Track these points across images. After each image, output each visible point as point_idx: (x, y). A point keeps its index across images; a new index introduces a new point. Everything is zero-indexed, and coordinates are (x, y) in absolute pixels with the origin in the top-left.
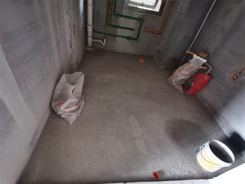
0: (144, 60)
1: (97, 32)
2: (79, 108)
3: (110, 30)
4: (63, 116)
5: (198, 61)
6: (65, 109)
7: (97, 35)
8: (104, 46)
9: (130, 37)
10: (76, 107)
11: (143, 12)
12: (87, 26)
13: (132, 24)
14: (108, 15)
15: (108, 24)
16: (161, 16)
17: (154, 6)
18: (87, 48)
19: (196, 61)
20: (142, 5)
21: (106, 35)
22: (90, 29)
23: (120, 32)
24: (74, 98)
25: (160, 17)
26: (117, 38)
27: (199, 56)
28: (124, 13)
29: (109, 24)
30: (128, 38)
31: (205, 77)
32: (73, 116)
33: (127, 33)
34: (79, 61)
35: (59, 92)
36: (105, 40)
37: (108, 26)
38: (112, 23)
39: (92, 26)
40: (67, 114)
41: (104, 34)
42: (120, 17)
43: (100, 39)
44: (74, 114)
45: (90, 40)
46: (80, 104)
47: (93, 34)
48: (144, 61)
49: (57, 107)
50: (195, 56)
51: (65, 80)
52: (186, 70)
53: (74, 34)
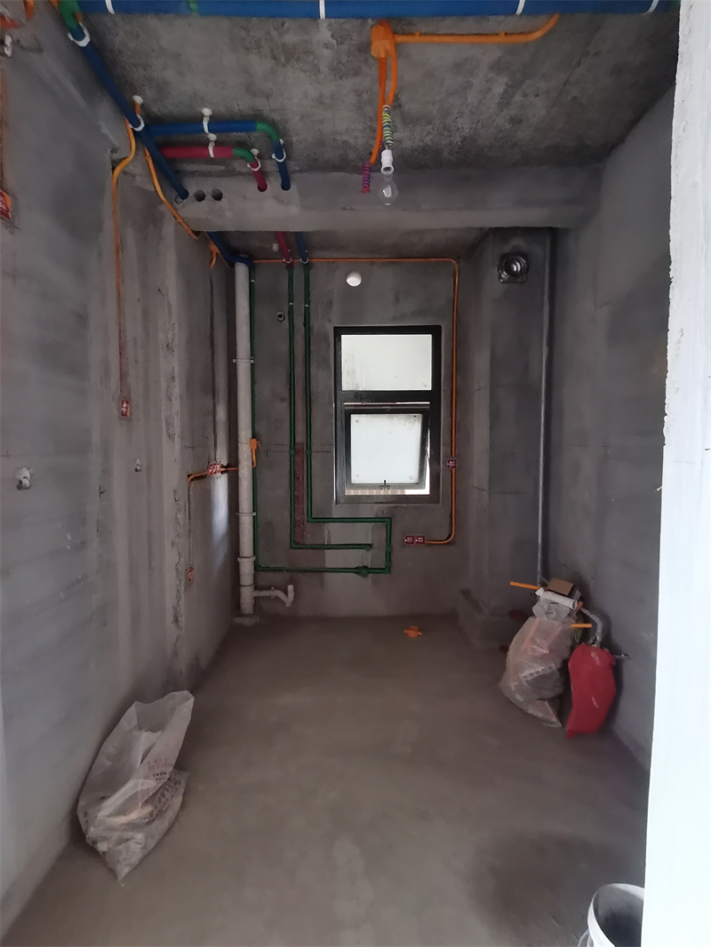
0: (419, 631)
1: (268, 569)
2: (160, 813)
3: (305, 558)
4: (102, 847)
5: (554, 605)
6: (109, 816)
7: (266, 578)
8: (288, 605)
9: (366, 567)
10: (149, 809)
11: (387, 503)
12: (239, 559)
13: (362, 533)
14: (294, 524)
15: (296, 544)
16: (438, 502)
17: (418, 484)
18: (238, 620)
19: (549, 608)
20: (384, 486)
21: (294, 573)
22: (247, 567)
23: (332, 559)
24: (146, 777)
25: (437, 505)
26: (328, 576)
27: (551, 591)
28: (337, 512)
29: (299, 544)
30: (361, 571)
31: (593, 655)
32: (132, 845)
33: (354, 558)
34: (204, 663)
35: (108, 763)
36: (290, 588)
37: (299, 548)
38: (309, 540)
39: (254, 558)
40: (116, 835)
41: (288, 571)
42: (327, 524)
43: (276, 588)
44: (140, 836)
45: (247, 595)
46: (163, 800)
47: (255, 576)
48: (420, 634)
49: (90, 812)
50: (540, 592)
51: (135, 722)
52: (533, 641)
53: (185, 587)
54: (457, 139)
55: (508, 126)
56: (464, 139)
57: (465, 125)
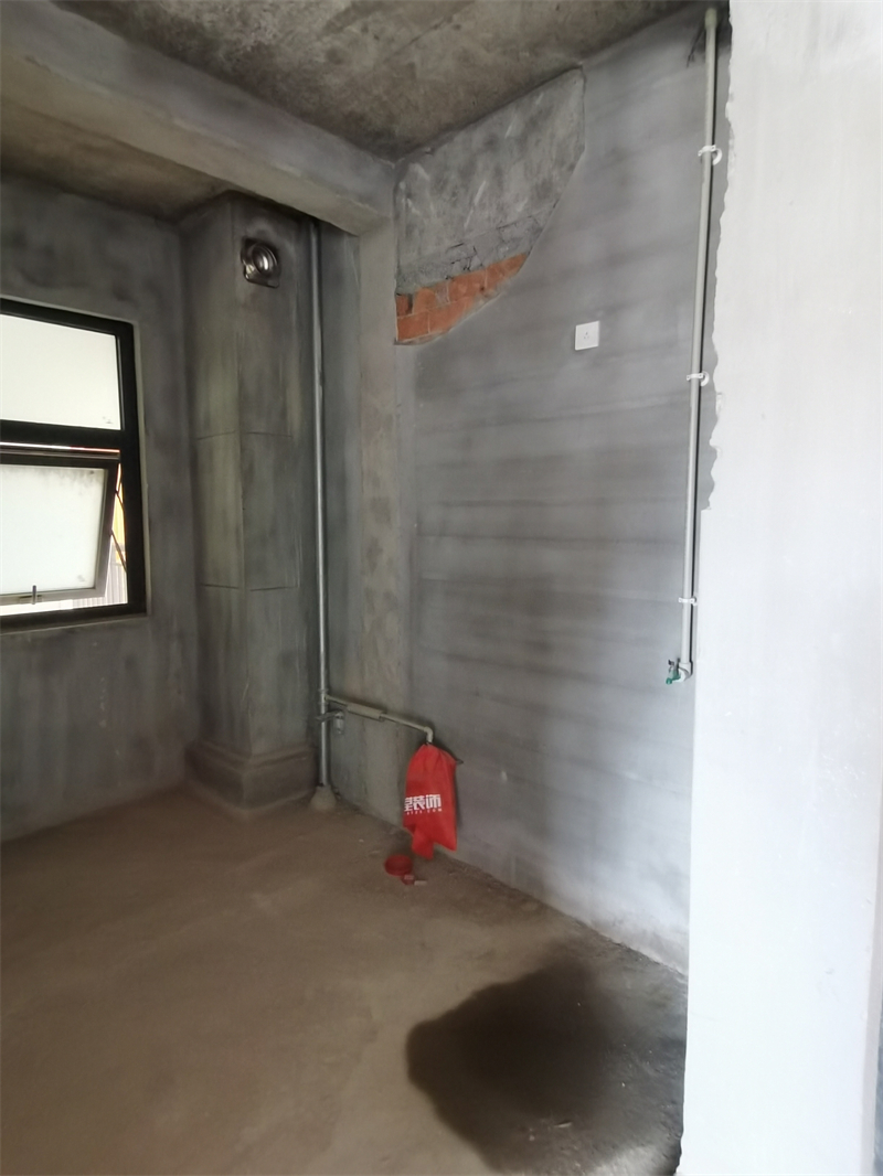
16: (144, 614)
17: (94, 588)
20: (34, 596)
25: (144, 619)
54: (249, 41)
55: (322, 59)
56: (258, 47)
57: (269, 28)
